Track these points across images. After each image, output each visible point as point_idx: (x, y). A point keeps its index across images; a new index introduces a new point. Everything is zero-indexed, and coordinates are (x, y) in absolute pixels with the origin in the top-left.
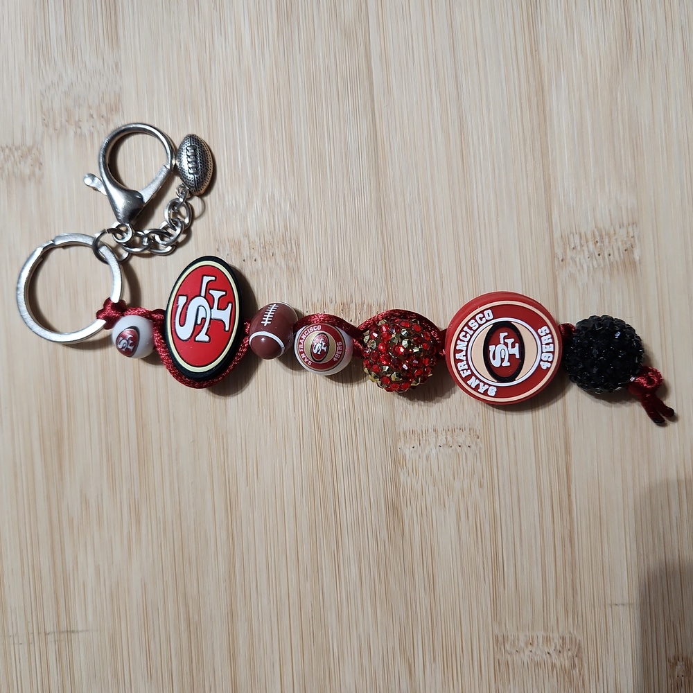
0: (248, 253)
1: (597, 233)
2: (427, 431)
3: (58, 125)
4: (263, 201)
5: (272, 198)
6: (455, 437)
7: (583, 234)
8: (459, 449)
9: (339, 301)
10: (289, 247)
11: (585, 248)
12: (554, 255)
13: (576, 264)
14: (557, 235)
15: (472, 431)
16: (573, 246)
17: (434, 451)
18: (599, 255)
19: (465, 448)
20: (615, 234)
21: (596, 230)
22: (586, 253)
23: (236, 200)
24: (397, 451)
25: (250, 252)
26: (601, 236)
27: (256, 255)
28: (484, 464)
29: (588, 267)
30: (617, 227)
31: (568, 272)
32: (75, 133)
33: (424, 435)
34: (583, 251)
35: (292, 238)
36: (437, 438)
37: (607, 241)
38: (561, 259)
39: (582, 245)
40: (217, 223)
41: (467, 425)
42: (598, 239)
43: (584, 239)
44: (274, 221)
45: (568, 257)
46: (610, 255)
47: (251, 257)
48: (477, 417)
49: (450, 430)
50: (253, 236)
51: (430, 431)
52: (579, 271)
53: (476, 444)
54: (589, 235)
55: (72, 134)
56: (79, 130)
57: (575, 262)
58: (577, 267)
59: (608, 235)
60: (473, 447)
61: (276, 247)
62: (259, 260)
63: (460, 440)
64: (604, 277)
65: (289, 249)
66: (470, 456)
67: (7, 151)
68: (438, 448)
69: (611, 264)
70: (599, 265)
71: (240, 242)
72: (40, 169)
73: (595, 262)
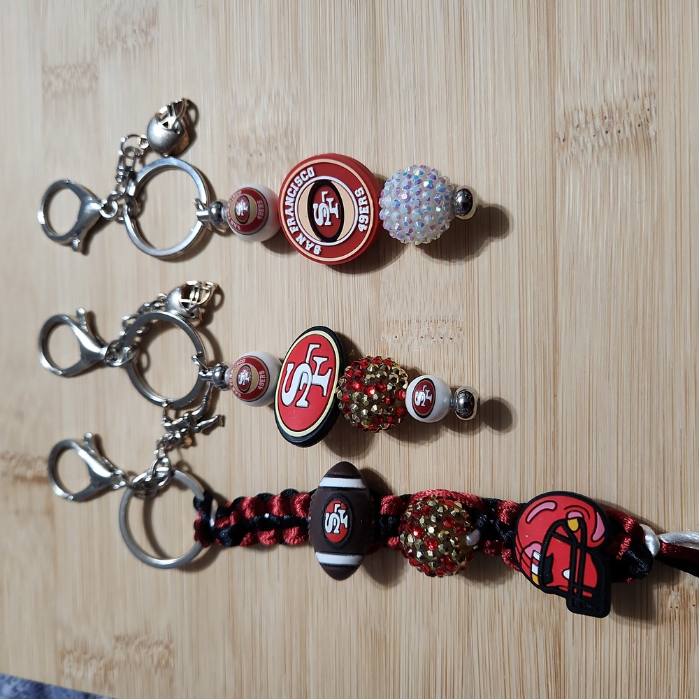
1: (605, 108)
2: (410, 322)
3: (110, 42)
4: (270, 97)
5: (278, 93)
6: (437, 329)
7: (589, 110)
8: (441, 341)
10: (290, 140)
11: (591, 126)
12: (554, 135)
13: (579, 144)
14: (559, 112)
15: (455, 323)
16: (576, 124)
17: (416, 342)
18: (607, 132)
19: (447, 340)
20: (627, 107)
21: (604, 105)
22: (592, 131)
23: (246, 99)
24: (380, 340)
26: (610, 111)
27: (262, 150)
28: (466, 357)
29: (593, 147)
30: (631, 100)
31: (569, 152)
32: (122, 48)
33: (407, 325)
34: (589, 128)
35: (294, 131)
36: (419, 328)
37: (616, 116)
38: (562, 139)
39: (586, 122)
40: (230, 121)
41: (450, 316)
42: (606, 114)
43: (590, 115)
44: (278, 117)
45: (571, 136)
46: (619, 132)
48: (461, 309)
49: (433, 321)
50: (260, 132)
51: (413, 321)
52: (582, 151)
53: (459, 337)
54: (596, 112)
55: (119, 49)
56: (125, 44)
57: (579, 141)
58: (579, 146)
59: (619, 109)
60: (455, 339)
61: (279, 142)
62: (264, 154)
63: (443, 332)
64: (611, 157)
65: (290, 142)
66: (451, 348)
67: (73, 69)
68: (419, 339)
69: (620, 142)
70: (605, 144)
71: (248, 138)
72: (96, 83)
73: (601, 141)
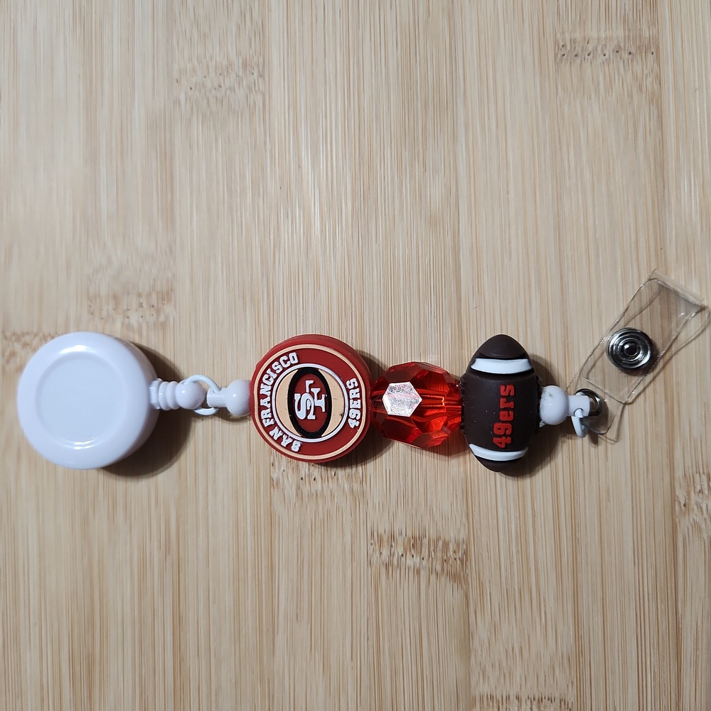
0: (307, 470)
9: (409, 534)
25: (309, 469)
47: (310, 475)
